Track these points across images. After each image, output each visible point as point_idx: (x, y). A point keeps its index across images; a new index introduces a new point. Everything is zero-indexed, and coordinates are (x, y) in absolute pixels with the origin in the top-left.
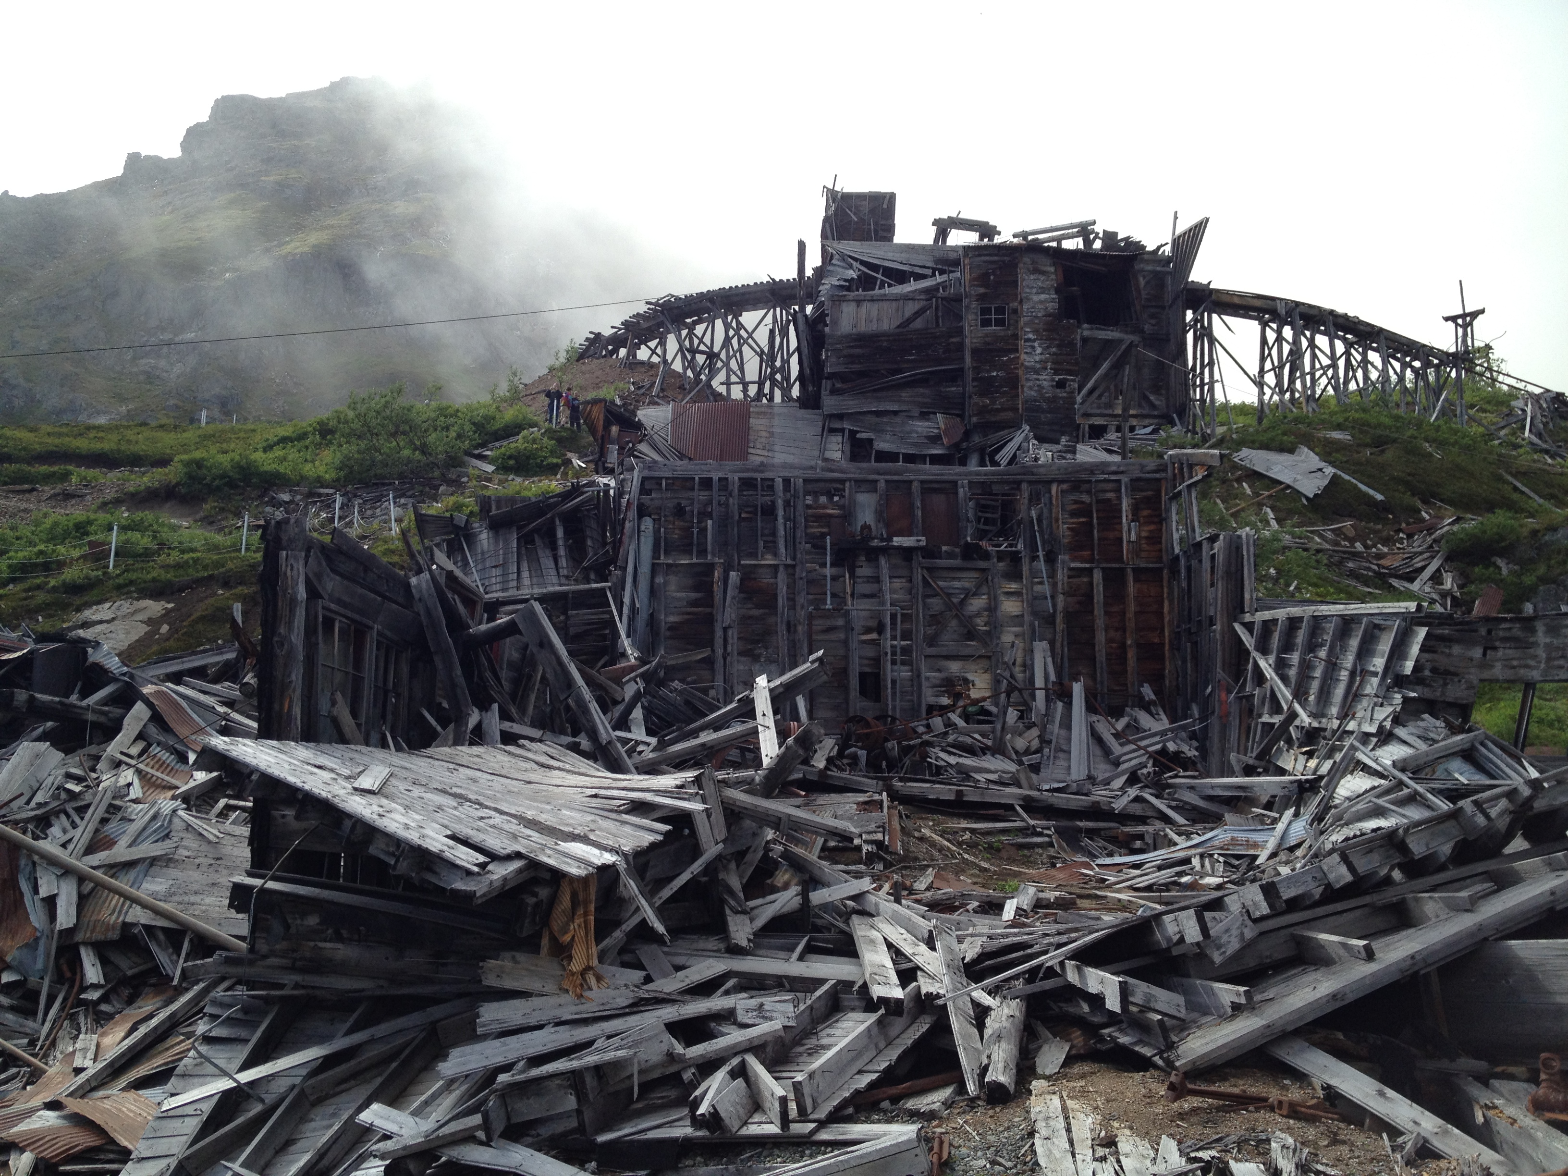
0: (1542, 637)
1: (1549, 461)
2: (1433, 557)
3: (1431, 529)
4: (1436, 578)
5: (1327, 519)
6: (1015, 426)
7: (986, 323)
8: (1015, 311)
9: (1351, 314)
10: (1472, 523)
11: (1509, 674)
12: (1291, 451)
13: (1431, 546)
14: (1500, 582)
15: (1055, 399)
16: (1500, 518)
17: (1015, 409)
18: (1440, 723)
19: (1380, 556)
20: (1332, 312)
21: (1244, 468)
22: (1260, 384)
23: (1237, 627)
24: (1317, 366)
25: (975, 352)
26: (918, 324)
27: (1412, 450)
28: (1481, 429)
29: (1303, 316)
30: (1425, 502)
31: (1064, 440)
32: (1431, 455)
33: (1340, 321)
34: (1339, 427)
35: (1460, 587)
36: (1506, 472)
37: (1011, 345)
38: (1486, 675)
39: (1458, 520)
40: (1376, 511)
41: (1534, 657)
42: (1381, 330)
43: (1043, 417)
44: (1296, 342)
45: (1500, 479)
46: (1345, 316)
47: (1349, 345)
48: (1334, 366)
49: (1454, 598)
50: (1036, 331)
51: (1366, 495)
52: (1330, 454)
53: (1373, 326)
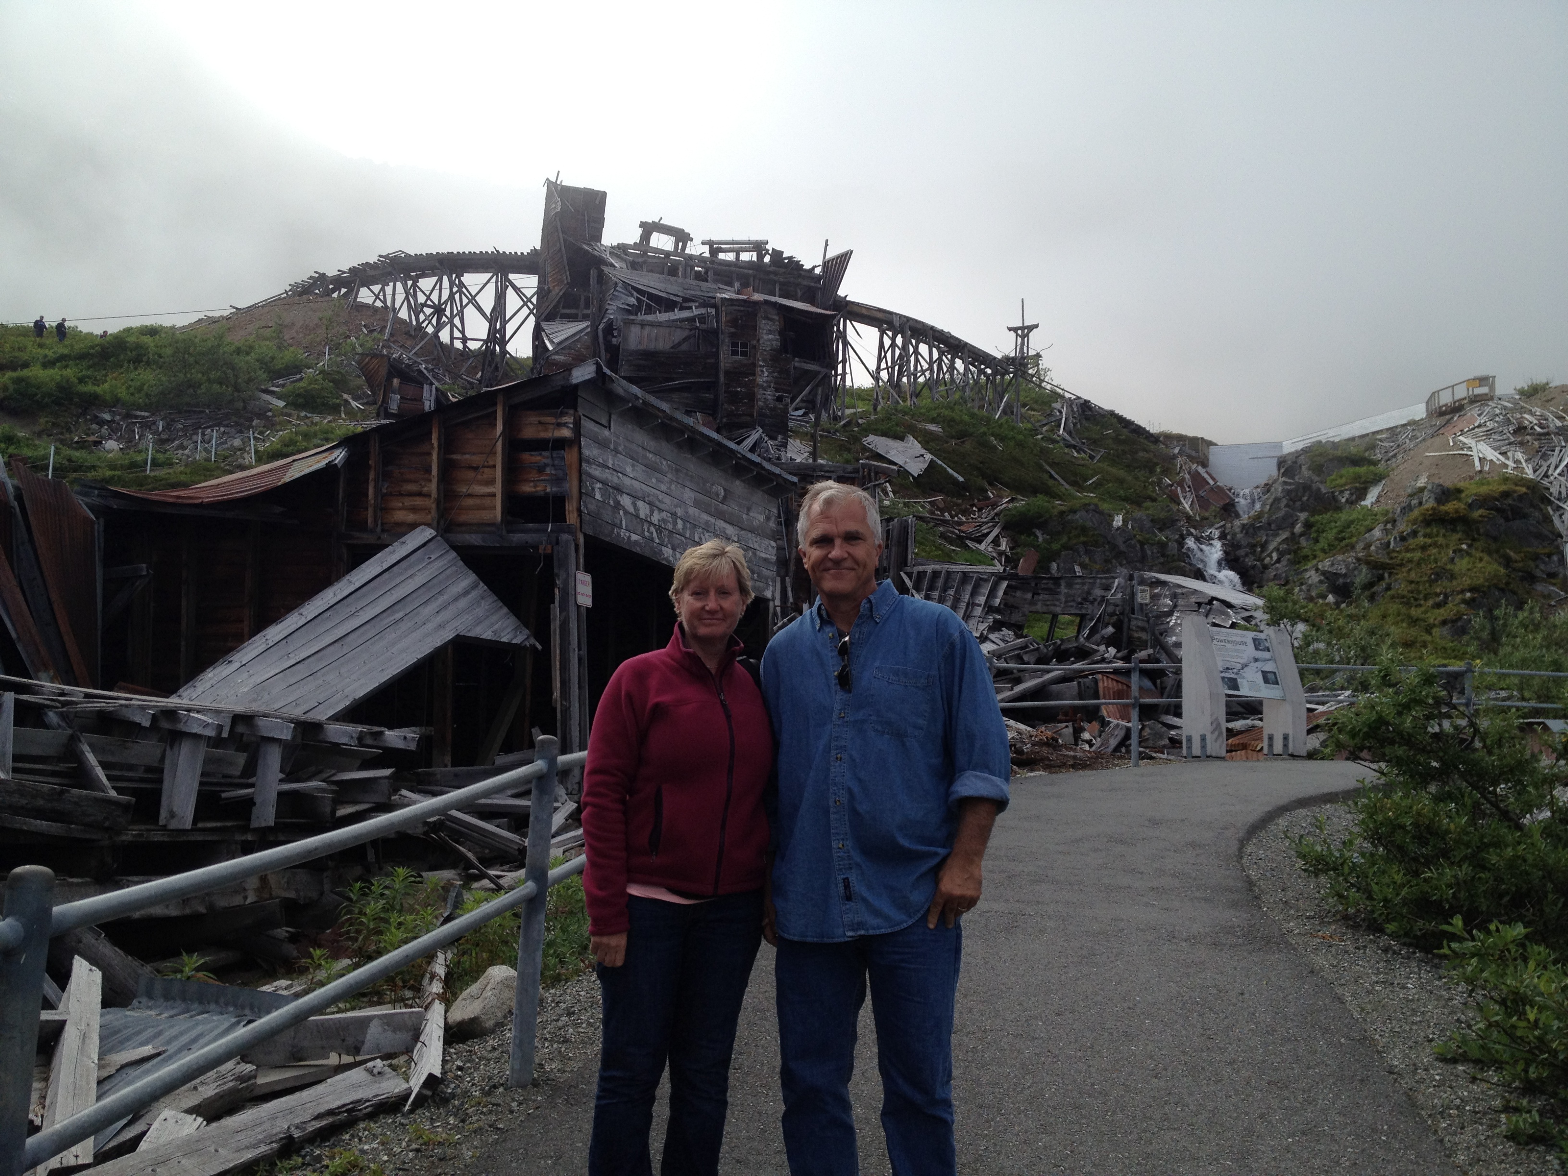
0: (1063, 589)
1: (1076, 454)
2: (994, 526)
3: (994, 505)
4: (996, 542)
5: (925, 494)
6: (751, 426)
7: (734, 353)
8: (754, 347)
9: (946, 330)
10: (1022, 503)
11: (1045, 609)
12: (902, 439)
13: (993, 518)
14: (1037, 547)
15: (774, 409)
16: (1040, 501)
17: (752, 415)
18: (1011, 633)
19: (960, 523)
20: (932, 328)
21: (871, 450)
22: (876, 377)
23: (902, 574)
24: (919, 368)
25: (727, 373)
26: (684, 347)
27: (983, 444)
28: (1029, 426)
29: (911, 329)
30: (991, 484)
31: (780, 437)
32: (995, 447)
33: (937, 334)
34: (933, 421)
35: (1011, 549)
36: (1046, 461)
37: (751, 370)
38: (1033, 608)
39: (1012, 500)
40: (959, 489)
41: (1058, 600)
42: (966, 344)
43: (767, 421)
44: (904, 348)
45: (1041, 468)
46: (941, 332)
47: (941, 353)
48: (931, 369)
49: (1007, 557)
50: (764, 361)
51: (952, 476)
52: (928, 442)
53: (960, 340)
